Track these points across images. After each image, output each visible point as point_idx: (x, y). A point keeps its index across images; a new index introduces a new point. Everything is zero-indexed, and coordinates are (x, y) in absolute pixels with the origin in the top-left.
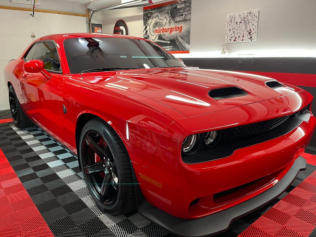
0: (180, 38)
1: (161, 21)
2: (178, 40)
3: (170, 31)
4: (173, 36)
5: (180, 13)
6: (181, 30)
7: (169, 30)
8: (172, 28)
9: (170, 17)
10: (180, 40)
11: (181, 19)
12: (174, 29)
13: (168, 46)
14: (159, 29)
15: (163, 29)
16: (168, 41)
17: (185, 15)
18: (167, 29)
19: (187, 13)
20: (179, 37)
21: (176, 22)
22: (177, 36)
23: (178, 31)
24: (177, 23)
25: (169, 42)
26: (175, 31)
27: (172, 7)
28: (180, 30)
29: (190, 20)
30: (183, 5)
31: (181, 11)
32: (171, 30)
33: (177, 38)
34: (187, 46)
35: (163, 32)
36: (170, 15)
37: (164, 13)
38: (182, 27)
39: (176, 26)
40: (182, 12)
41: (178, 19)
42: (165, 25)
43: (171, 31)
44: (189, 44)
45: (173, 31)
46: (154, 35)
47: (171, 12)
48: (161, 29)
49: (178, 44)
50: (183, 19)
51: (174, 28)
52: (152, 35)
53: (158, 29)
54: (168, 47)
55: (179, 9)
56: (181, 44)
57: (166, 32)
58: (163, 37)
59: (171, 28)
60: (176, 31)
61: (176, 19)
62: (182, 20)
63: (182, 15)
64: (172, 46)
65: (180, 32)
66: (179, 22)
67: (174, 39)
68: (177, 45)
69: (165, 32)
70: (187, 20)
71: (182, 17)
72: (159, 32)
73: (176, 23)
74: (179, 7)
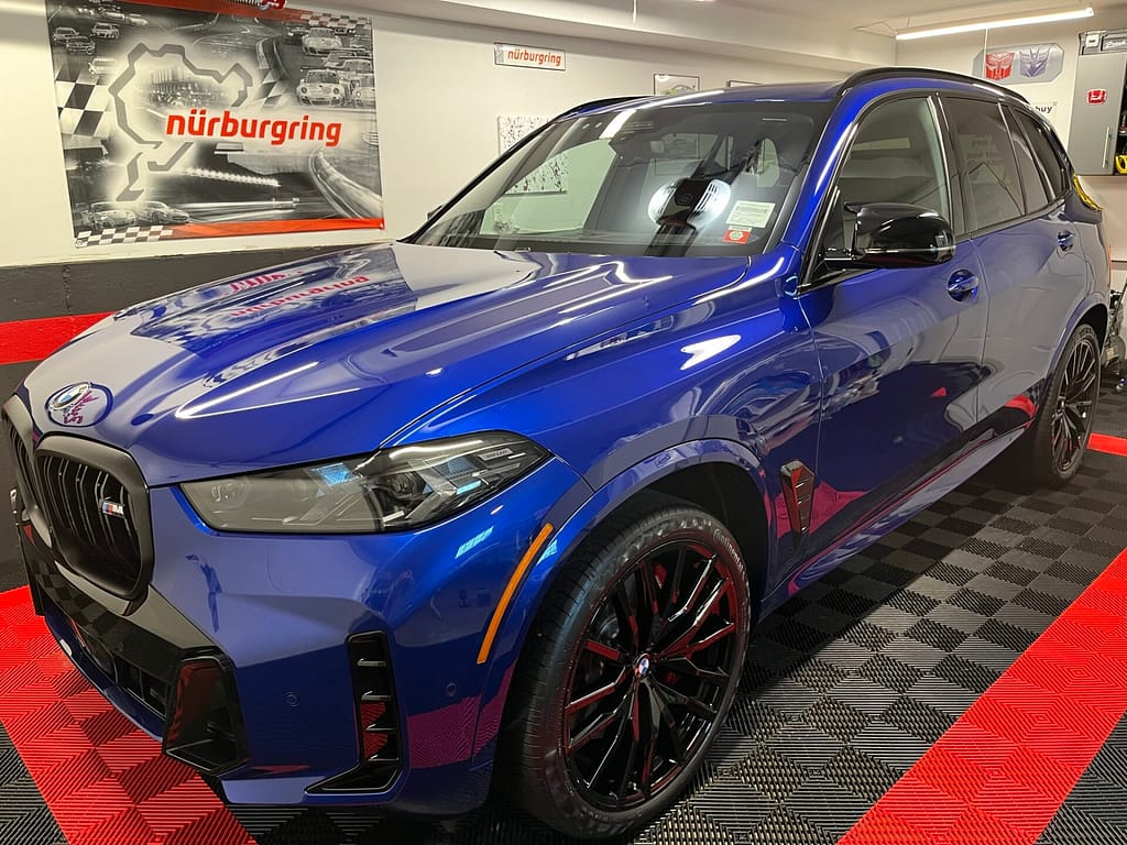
0: (332, 168)
1: (210, 78)
2: (325, 176)
3: (274, 133)
4: (295, 157)
5: (325, 68)
6: (336, 138)
7: (268, 128)
8: (284, 124)
9: (265, 74)
10: (336, 175)
11: (332, 95)
12: (298, 130)
13: (269, 199)
14: (198, 117)
15: (227, 119)
16: (269, 176)
17: (349, 84)
18: (255, 122)
19: (359, 77)
20: (326, 164)
21: (306, 101)
22: (316, 159)
23: (321, 137)
24: (313, 106)
25: (274, 183)
26: (303, 137)
27: (278, 34)
28: (329, 136)
29: (374, 107)
30: (336, 42)
31: (328, 64)
32: (281, 132)
33: (317, 164)
34: (370, 200)
35: (224, 133)
36: (264, 65)
37: (223, 49)
38: (338, 126)
39: (306, 118)
40: (330, 68)
41: (313, 90)
42: (237, 104)
43: (282, 136)
44: (381, 195)
45: (291, 136)
46: (158, 144)
47: (269, 53)
48: (208, 117)
49: (324, 191)
50: (338, 96)
51: (298, 124)
52: (139, 140)
53: (186, 115)
54: (274, 203)
55: (312, 50)
56: (339, 190)
57: (252, 135)
58: (232, 157)
59: (277, 124)
60: (312, 137)
61: (304, 90)
62: (335, 102)
63: (333, 79)
64: (298, 200)
65: (328, 144)
66: (320, 102)
67: (300, 169)
68: (321, 195)
69: (244, 133)
70: (361, 105)
71: (333, 86)
72: (201, 132)
73: (304, 106)
74: (311, 42)
